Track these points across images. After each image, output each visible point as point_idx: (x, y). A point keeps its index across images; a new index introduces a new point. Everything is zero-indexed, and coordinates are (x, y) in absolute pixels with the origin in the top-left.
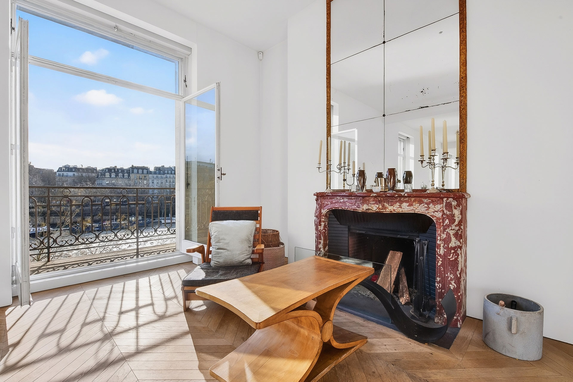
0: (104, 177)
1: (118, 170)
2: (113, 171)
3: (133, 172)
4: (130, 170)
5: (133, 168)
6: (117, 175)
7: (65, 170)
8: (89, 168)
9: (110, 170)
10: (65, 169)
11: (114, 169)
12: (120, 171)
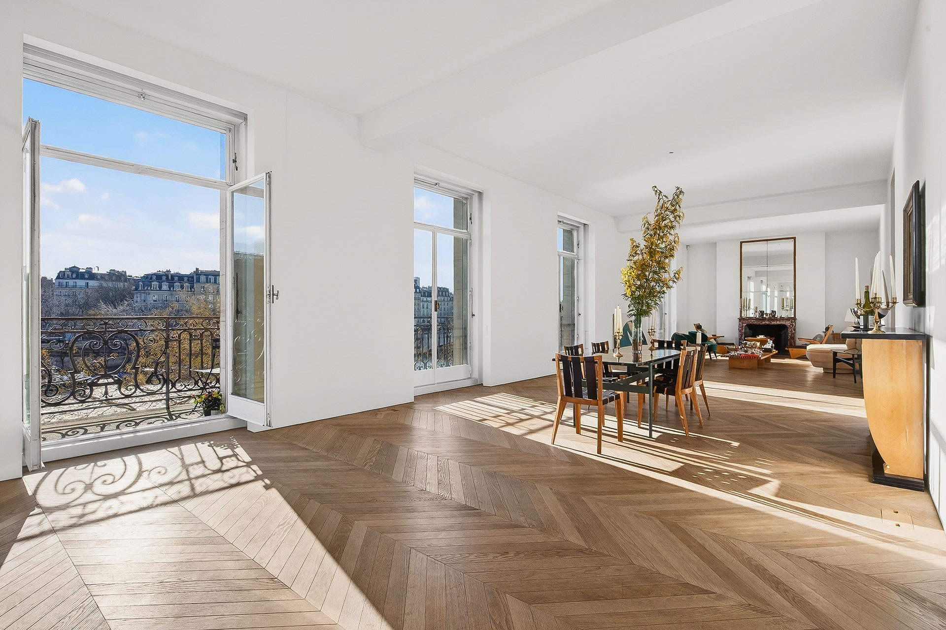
0: (149, 289)
1: (173, 276)
2: (164, 278)
3: (198, 281)
4: (193, 277)
5: (198, 273)
6: (171, 286)
7: (72, 275)
8: (111, 272)
9: (159, 277)
10: (70, 273)
11: (167, 276)
12: (176, 279)
